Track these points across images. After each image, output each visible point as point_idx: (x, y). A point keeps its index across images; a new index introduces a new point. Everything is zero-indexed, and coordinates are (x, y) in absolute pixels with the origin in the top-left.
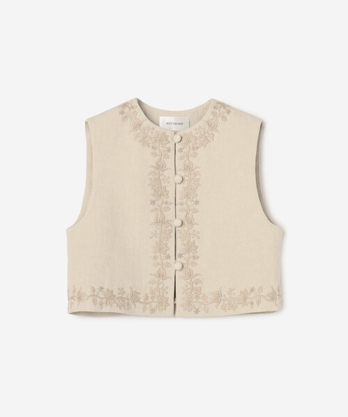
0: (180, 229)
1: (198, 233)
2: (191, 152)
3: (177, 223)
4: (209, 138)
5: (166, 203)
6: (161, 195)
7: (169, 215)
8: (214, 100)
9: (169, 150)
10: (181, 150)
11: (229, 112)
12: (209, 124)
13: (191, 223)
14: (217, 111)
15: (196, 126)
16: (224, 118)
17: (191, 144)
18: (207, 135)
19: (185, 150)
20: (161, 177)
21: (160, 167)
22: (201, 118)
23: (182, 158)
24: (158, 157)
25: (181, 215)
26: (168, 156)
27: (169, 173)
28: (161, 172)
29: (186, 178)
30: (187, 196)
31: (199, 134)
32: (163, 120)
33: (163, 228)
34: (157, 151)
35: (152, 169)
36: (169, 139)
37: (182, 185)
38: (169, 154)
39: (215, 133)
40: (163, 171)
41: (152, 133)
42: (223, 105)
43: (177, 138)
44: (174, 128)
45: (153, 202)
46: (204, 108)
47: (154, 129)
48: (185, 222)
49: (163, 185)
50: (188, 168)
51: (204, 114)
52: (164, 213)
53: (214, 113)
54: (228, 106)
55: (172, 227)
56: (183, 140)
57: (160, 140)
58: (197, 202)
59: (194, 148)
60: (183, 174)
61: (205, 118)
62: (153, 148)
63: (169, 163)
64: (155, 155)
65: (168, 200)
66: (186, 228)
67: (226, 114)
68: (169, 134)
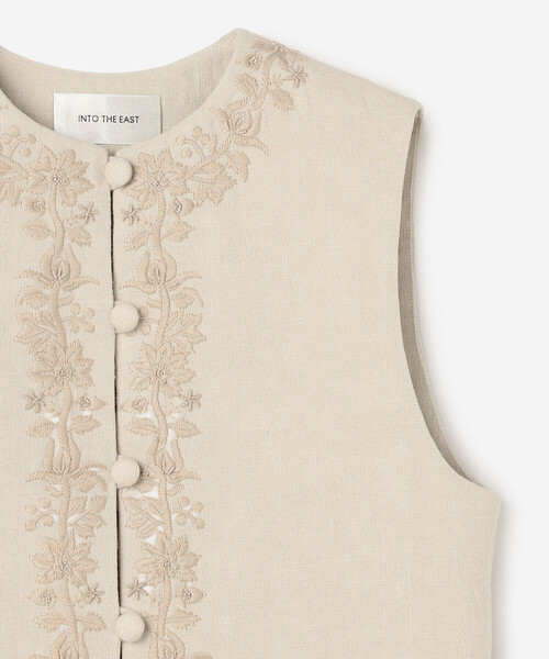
0: (136, 494)
1: (200, 507)
2: (170, 219)
3: (125, 472)
4: (230, 172)
5: (84, 402)
6: (63, 373)
7: (95, 447)
8: (246, 34)
9: (89, 215)
10: (132, 215)
11: (299, 77)
12: (231, 123)
13: (172, 472)
14: (258, 75)
15: (185, 128)
16: (285, 101)
17: (167, 193)
18: (223, 160)
19: (151, 214)
20: (65, 312)
21: (59, 274)
22: (203, 99)
23: (136, 243)
24: (50, 241)
25: (138, 446)
26: (88, 236)
27: (92, 296)
28: (62, 294)
29: (153, 314)
30: (159, 376)
31: (196, 158)
32: (66, 106)
33: (75, 493)
34: (48, 218)
35: (32, 282)
36: (89, 175)
37: (139, 338)
38: (91, 227)
39: (250, 151)
40: (71, 288)
41: (29, 152)
42: (279, 52)
43: (118, 172)
44: (106, 133)
45: (36, 402)
46: (212, 63)
47: (33, 139)
48: (153, 470)
49: (71, 338)
50: (158, 277)
51: (212, 85)
52: (79, 439)
53: (246, 82)
54: (296, 54)
55: (105, 489)
56: (139, 179)
57: (56, 179)
58: (193, 400)
59: (178, 206)
60: (141, 300)
61: (217, 99)
62: (34, 206)
63: (93, 260)
64: (40, 231)
65: (91, 393)
66: (154, 493)
67: (289, 86)
68: (89, 156)
